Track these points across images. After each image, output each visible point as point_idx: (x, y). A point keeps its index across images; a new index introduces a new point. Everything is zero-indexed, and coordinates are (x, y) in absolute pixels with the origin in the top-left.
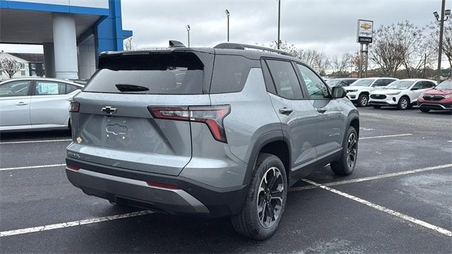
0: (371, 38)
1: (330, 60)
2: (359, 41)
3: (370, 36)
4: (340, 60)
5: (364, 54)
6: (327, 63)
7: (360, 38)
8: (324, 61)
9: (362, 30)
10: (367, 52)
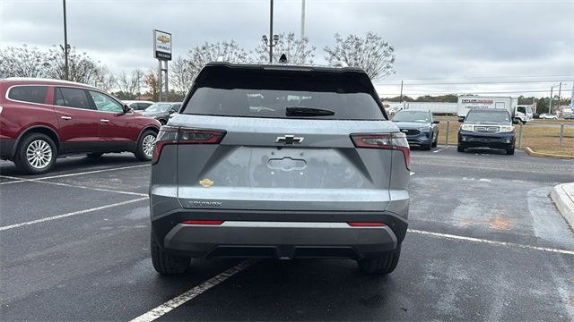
0: (170, 55)
1: (115, 77)
2: (157, 57)
3: (169, 52)
4: (129, 78)
5: (163, 72)
6: (112, 80)
7: (157, 52)
8: (107, 77)
9: (159, 43)
10: (166, 71)
